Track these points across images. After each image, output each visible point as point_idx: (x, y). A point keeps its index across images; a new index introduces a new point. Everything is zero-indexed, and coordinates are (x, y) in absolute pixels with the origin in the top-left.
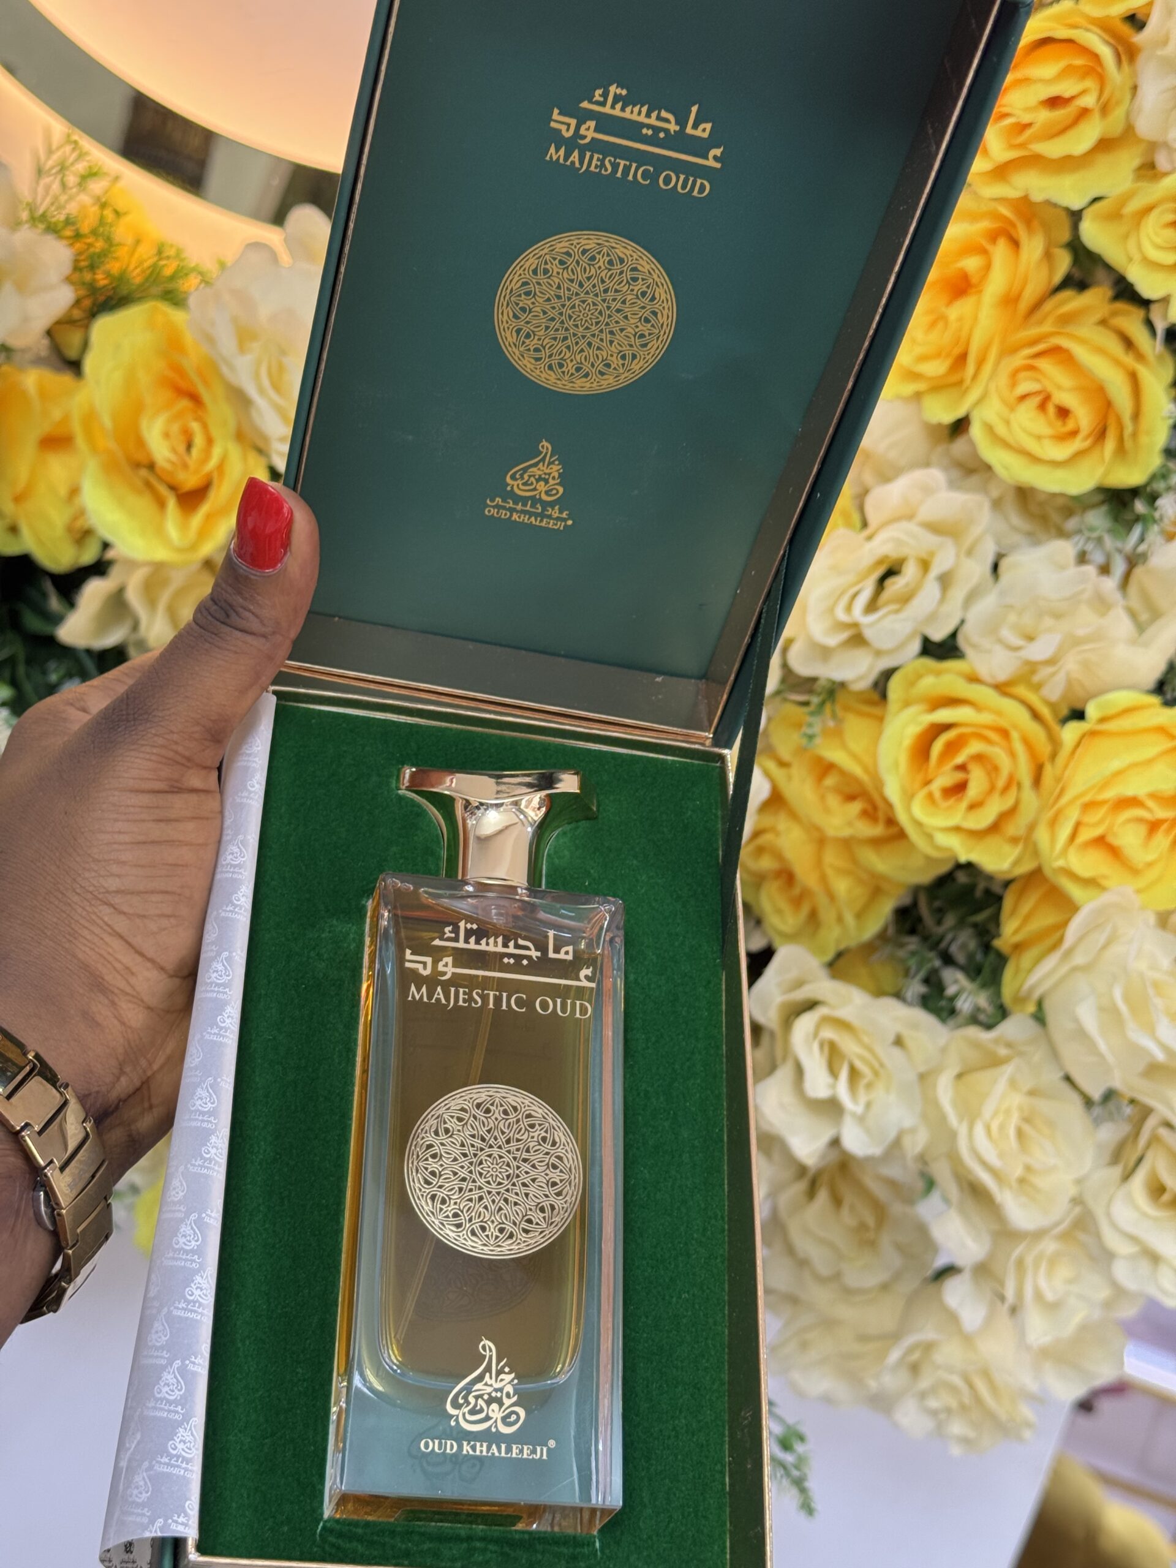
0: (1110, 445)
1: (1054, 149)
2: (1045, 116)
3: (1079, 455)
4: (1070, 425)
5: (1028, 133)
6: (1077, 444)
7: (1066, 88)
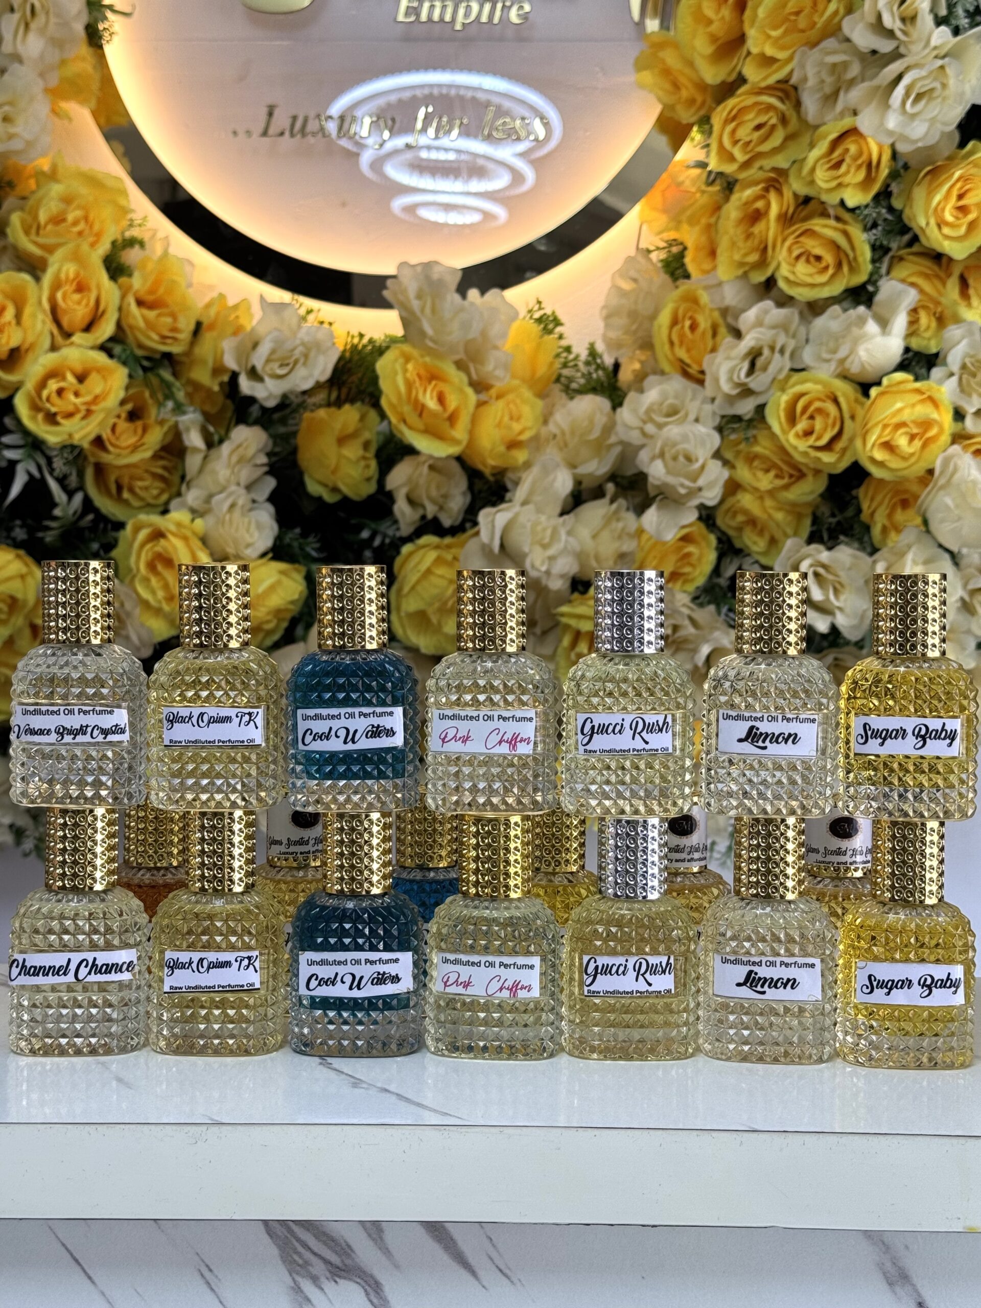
0: (845, 269)
1: (766, 147)
2: (757, 135)
3: (833, 276)
4: (823, 264)
5: (752, 145)
6: (831, 271)
7: (762, 119)
